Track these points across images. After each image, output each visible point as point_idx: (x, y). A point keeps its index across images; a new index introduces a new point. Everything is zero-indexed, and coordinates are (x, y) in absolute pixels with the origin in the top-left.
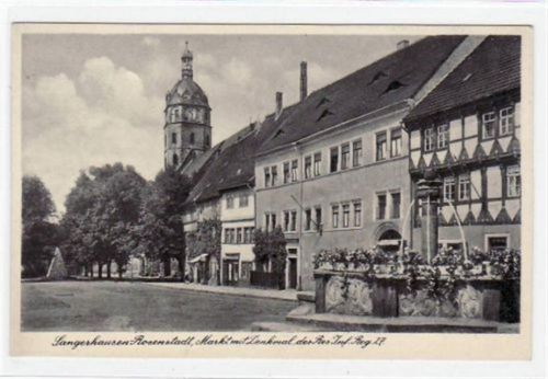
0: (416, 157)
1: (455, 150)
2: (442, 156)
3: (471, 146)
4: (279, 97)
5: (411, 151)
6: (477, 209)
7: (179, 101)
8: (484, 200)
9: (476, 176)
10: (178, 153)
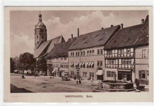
0: (106, 55)
1: (113, 55)
2: (111, 56)
3: (116, 55)
4: (72, 35)
5: (105, 54)
6: (117, 66)
7: (39, 28)
8: (118, 64)
9: (117, 60)
10: (39, 41)
